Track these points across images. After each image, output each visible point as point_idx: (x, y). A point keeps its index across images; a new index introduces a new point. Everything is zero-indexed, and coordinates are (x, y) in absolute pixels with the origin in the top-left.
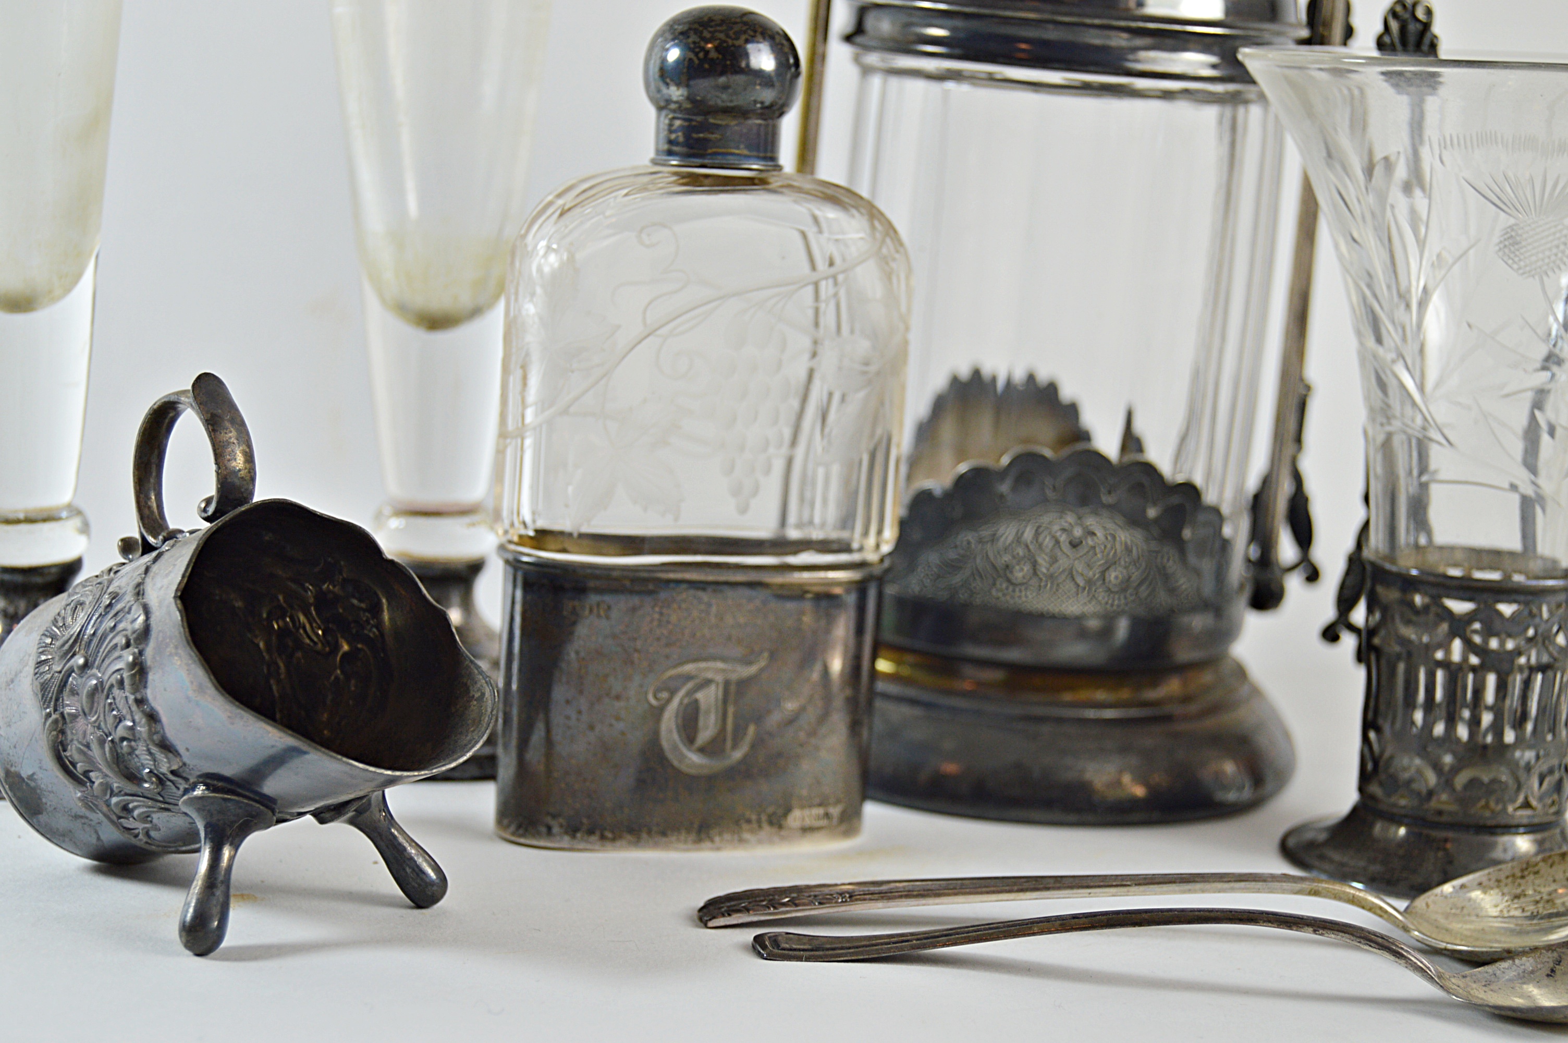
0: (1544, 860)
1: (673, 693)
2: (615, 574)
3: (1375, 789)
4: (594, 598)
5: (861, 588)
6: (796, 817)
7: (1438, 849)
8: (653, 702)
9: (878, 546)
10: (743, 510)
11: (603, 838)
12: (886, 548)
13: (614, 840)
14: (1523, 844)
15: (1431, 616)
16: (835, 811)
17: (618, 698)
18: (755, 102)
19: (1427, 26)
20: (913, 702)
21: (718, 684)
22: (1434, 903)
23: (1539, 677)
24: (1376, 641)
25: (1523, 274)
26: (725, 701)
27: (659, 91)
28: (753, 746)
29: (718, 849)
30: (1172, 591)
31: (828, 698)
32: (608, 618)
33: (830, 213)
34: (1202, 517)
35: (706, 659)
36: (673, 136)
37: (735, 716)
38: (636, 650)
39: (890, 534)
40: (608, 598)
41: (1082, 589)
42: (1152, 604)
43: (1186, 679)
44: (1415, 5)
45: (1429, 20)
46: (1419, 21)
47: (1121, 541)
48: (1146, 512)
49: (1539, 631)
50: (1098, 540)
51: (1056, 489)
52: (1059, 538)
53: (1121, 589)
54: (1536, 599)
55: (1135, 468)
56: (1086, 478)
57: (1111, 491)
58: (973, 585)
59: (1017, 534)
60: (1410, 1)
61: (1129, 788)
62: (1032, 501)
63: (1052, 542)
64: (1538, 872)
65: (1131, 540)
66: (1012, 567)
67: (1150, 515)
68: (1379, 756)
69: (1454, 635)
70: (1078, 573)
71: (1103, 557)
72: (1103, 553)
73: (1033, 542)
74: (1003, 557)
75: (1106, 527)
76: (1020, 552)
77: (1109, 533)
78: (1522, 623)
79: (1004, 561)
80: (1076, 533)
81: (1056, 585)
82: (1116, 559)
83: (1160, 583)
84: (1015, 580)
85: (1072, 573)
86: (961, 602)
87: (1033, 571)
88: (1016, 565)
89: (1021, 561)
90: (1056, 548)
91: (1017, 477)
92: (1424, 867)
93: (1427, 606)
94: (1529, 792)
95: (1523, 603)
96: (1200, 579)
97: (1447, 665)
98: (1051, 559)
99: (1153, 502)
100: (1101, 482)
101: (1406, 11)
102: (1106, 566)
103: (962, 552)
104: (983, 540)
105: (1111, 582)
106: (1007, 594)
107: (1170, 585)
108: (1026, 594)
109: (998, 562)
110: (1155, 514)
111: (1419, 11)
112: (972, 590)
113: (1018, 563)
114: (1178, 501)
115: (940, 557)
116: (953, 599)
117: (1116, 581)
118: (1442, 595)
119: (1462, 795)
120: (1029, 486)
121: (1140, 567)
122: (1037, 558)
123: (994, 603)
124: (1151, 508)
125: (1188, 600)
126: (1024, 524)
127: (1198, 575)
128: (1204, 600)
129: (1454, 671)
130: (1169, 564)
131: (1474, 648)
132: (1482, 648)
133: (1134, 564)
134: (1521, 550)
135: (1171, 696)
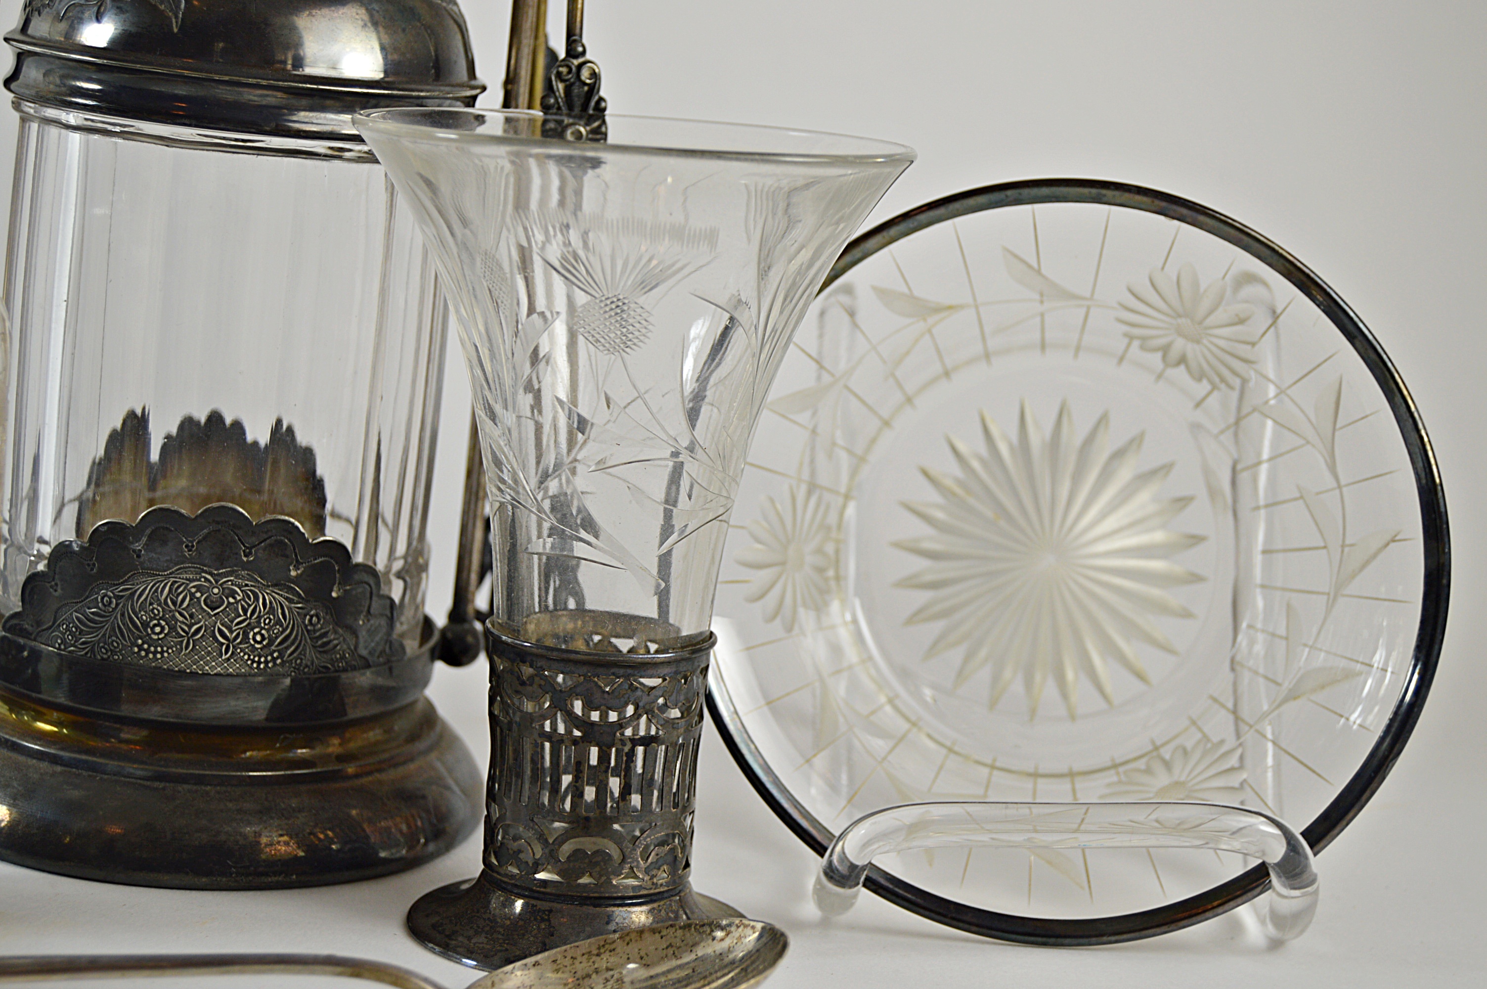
3: (493, 859)
7: (543, 920)
15: (535, 686)
19: (594, 88)
20: (54, 760)
23: (640, 750)
30: (324, 649)
34: (357, 577)
41: (224, 647)
42: (301, 662)
43: (348, 735)
44: (580, 67)
45: (595, 83)
46: (585, 84)
47: (264, 599)
48: (290, 571)
49: (641, 704)
50: (238, 598)
51: (193, 546)
52: (198, 595)
53: (264, 646)
54: (636, 672)
55: (273, 525)
56: (224, 536)
57: (250, 549)
58: (113, 641)
59: (156, 591)
60: (576, 62)
61: (268, 850)
62: (168, 558)
63: (191, 599)
64: (614, 950)
65: (274, 598)
66: (152, 624)
67: (293, 573)
68: (495, 824)
69: (555, 707)
70: (220, 630)
71: (245, 614)
72: (245, 611)
73: (172, 600)
74: (143, 613)
75: (247, 585)
76: (159, 608)
77: (250, 590)
78: (623, 696)
79: (144, 618)
80: (216, 591)
81: (197, 643)
82: (259, 617)
83: (309, 640)
84: (155, 637)
85: (214, 631)
86: (103, 659)
87: (172, 628)
88: (155, 622)
89: (161, 618)
90: (195, 605)
91: (151, 533)
92: (526, 937)
93: (531, 677)
94: (635, 864)
95: (622, 676)
96: (357, 637)
97: (549, 737)
98: (191, 616)
99: (297, 561)
100: (240, 540)
101: (570, 72)
102: (249, 624)
103: (103, 608)
104: (122, 596)
105: (254, 639)
106: (147, 651)
107: (320, 642)
108: (167, 651)
109: (138, 618)
110: (299, 572)
111: (585, 74)
112: (113, 645)
113: (158, 620)
114: (323, 559)
115: (82, 611)
116: (95, 656)
117: (258, 638)
118: (544, 667)
119: (566, 866)
120: (164, 543)
121: (285, 625)
122: (177, 614)
123: (135, 660)
124: (295, 566)
125: (343, 657)
126: (162, 581)
127: (354, 633)
128: (364, 658)
129: (556, 743)
130: (318, 622)
131: (575, 721)
132: (584, 720)
133: (279, 623)
134: (655, 616)
135: (330, 755)
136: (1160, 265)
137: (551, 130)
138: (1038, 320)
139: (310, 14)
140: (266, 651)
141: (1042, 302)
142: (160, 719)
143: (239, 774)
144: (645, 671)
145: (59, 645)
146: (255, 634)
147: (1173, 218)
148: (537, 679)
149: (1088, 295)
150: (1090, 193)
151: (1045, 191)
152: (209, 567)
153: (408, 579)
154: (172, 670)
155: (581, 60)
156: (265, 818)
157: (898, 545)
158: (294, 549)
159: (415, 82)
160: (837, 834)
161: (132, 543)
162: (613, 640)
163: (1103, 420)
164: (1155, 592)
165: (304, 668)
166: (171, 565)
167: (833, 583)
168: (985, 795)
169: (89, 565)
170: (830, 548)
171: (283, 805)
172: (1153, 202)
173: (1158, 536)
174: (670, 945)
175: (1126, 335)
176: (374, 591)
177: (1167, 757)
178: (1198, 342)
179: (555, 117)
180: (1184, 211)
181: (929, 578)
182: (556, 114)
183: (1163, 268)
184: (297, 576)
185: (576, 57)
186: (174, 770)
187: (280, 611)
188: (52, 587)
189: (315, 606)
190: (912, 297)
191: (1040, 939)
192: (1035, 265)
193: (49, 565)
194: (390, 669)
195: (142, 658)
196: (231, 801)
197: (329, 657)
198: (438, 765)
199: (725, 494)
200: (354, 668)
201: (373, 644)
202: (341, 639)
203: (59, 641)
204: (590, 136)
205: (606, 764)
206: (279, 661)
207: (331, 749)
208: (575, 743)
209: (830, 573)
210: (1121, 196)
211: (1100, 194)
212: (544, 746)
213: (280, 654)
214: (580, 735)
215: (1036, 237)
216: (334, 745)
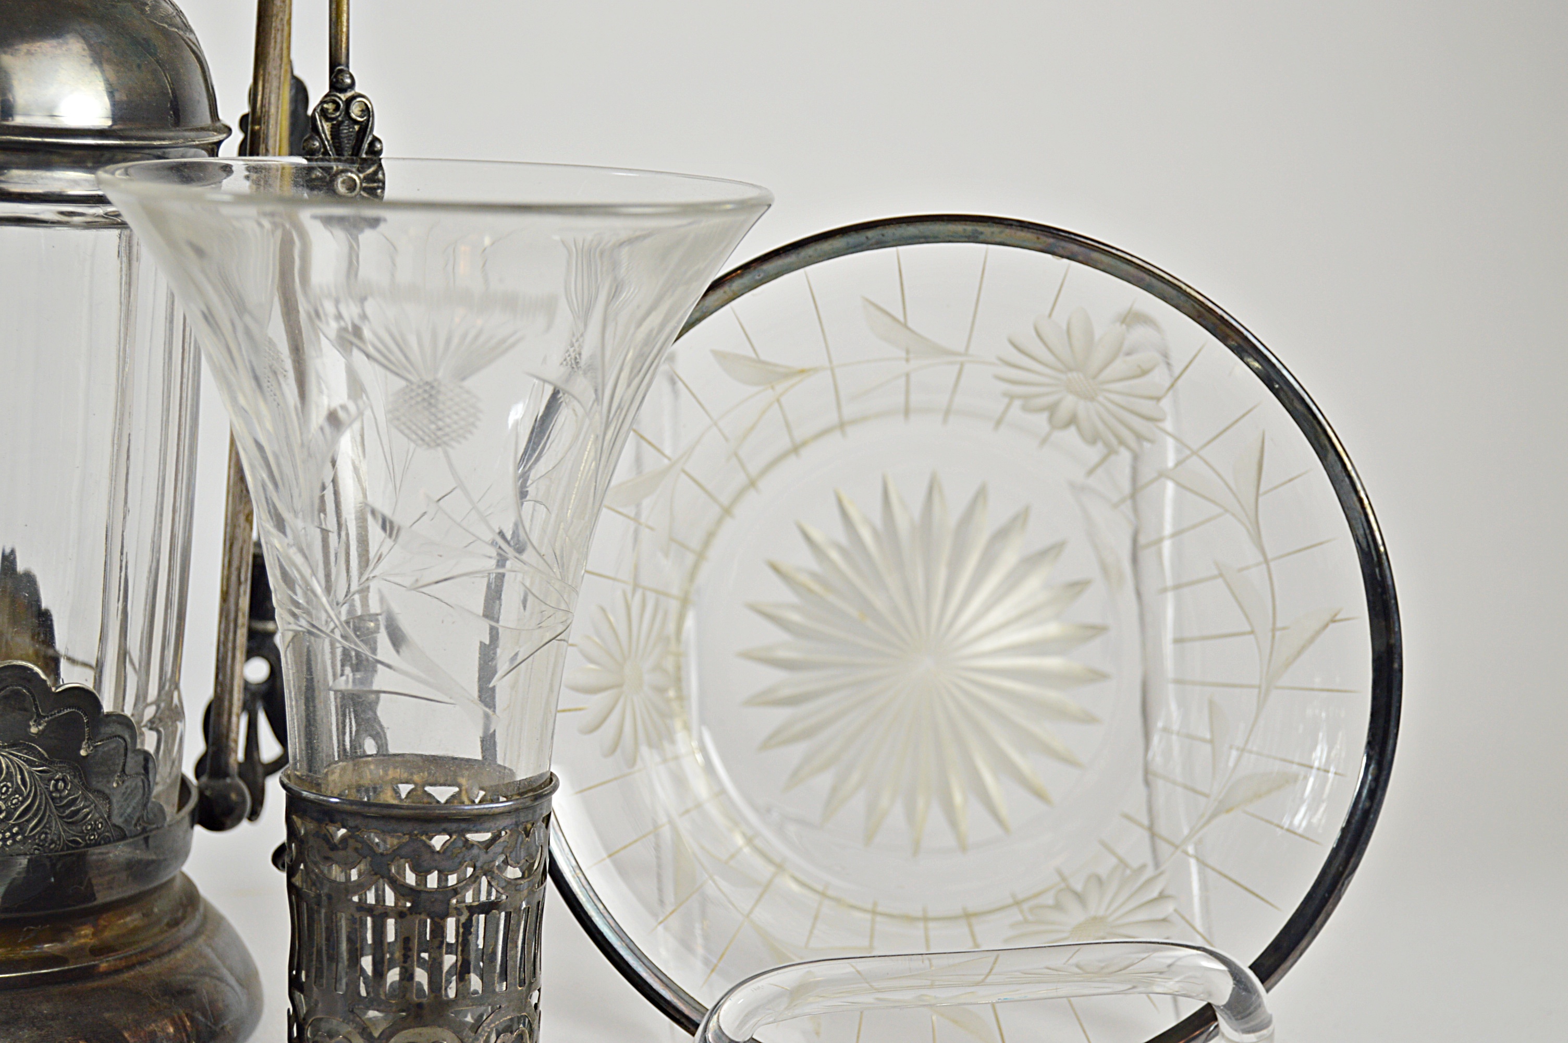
15: (350, 850)
19: (365, 128)
23: (482, 917)
30: (72, 820)
34: (107, 730)
42: (46, 837)
43: (102, 922)
44: (349, 102)
45: (368, 120)
46: (356, 122)
48: (30, 727)
49: (478, 864)
53: (2, 820)
54: (471, 826)
55: (8, 672)
60: (344, 97)
65: (11, 761)
67: (34, 730)
68: (304, 1019)
69: (376, 874)
78: (456, 856)
83: (54, 810)
93: (344, 839)
95: (455, 832)
96: (110, 803)
97: (370, 910)
99: (38, 715)
101: (337, 108)
107: (67, 812)
110: (41, 728)
111: (355, 111)
114: (69, 710)
118: (360, 826)
121: (25, 794)
124: (35, 721)
125: (95, 829)
127: (107, 798)
128: (119, 827)
129: (380, 914)
130: (65, 787)
131: (401, 890)
132: (411, 888)
133: (17, 791)
134: (480, 757)
135: (81, 948)
136: (1047, 313)
137: (317, 178)
138: (902, 381)
139: (29, 53)
140: (4, 826)
141: (907, 360)
144: (481, 824)
147: (1062, 256)
148: (351, 842)
149: (962, 349)
150: (965, 230)
151: (911, 230)
153: (161, 729)
155: (349, 94)
156: (13, 1030)
157: (748, 655)
158: (35, 700)
159: (155, 128)
160: (710, 1007)
162: (427, 789)
163: (981, 494)
164: (1052, 695)
165: (50, 844)
167: (675, 706)
168: (871, 947)
170: (669, 664)
171: (33, 1013)
172: (1038, 238)
173: (1052, 629)
175: (1005, 394)
176: (129, 746)
177: (1079, 887)
178: (1092, 399)
179: (320, 164)
180: (1075, 248)
181: (786, 692)
182: (322, 160)
183: (1050, 315)
184: (40, 734)
185: (343, 90)
187: (19, 777)
189: (60, 767)
190: (760, 361)
192: (901, 318)
194: (146, 840)
197: (79, 828)
198: (208, 951)
199: (563, 606)
200: (108, 841)
201: (129, 810)
202: (92, 806)
204: (364, 185)
205: (440, 939)
206: (19, 837)
207: (83, 941)
208: (400, 915)
209: (671, 693)
210: (1001, 232)
211: (976, 230)
212: (366, 920)
213: (20, 829)
214: (408, 905)
215: (902, 284)
216: (86, 936)
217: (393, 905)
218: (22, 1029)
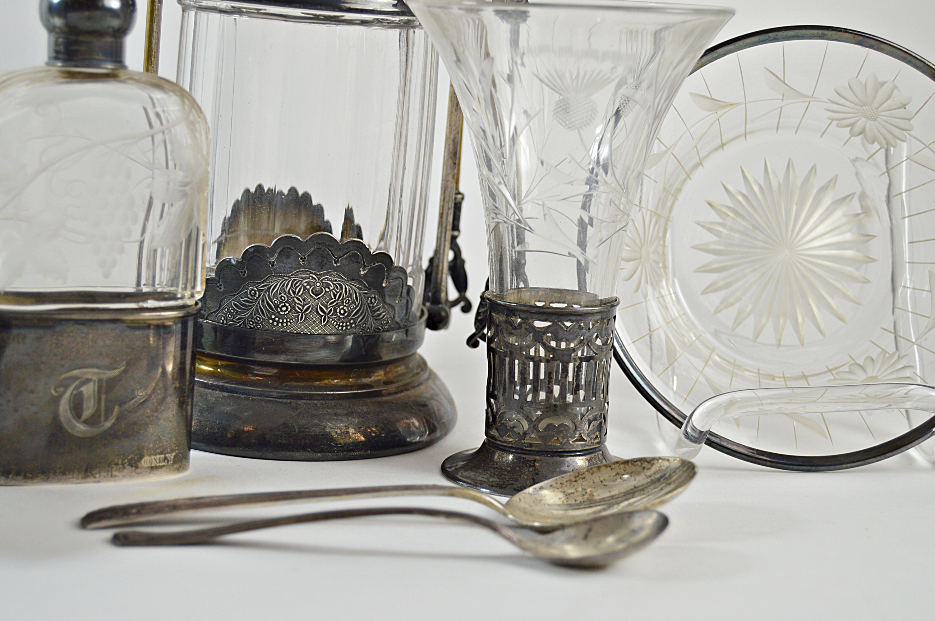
0: (587, 471)
1: (66, 387)
2: (27, 316)
3: (494, 432)
4: (15, 331)
5: (183, 321)
6: (146, 461)
7: (530, 466)
8: (55, 394)
9: (192, 296)
10: (107, 276)
11: (25, 477)
12: (198, 297)
13: (32, 478)
14: (580, 462)
15: (523, 329)
16: (171, 456)
17: (32, 392)
18: (109, 27)
20: (222, 389)
21: (94, 381)
22: (524, 498)
23: (585, 363)
24: (493, 345)
25: (569, 128)
26: (99, 392)
27: (48, 21)
28: (117, 419)
29: (98, 482)
30: (377, 318)
31: (166, 388)
32: (24, 343)
33: (158, 95)
34: (394, 274)
35: (87, 367)
36: (58, 49)
37: (106, 401)
38: (42, 362)
39: (200, 288)
40: (24, 332)
41: (323, 318)
42: (366, 326)
43: (388, 370)
47: (346, 288)
48: (360, 271)
49: (585, 337)
50: (331, 288)
51: (305, 258)
52: (308, 287)
53: (346, 317)
55: (351, 244)
56: (323, 251)
57: (338, 259)
58: (257, 317)
59: (283, 286)
61: (354, 436)
62: (290, 266)
63: (304, 290)
64: (584, 478)
65: (351, 287)
66: (280, 306)
67: (362, 273)
68: (496, 412)
69: (536, 341)
70: (321, 308)
71: (335, 298)
72: (335, 296)
73: (292, 290)
74: (275, 299)
75: (336, 280)
76: (285, 296)
77: (338, 284)
78: (575, 333)
79: (276, 302)
80: (318, 284)
81: (308, 316)
82: (343, 299)
83: (370, 313)
84: (283, 313)
85: (317, 308)
86: (251, 328)
87: (293, 308)
88: (283, 304)
89: (286, 302)
90: (307, 293)
91: (281, 251)
92: (522, 476)
93: (520, 324)
94: (582, 431)
95: (575, 321)
96: (395, 310)
97: (532, 359)
98: (304, 300)
99: (364, 265)
100: (332, 253)
102: (337, 304)
103: (251, 297)
104: (263, 290)
105: (340, 313)
106: (278, 322)
107: (376, 314)
108: (290, 322)
109: (272, 302)
110: (365, 272)
112: (257, 320)
113: (284, 303)
114: (378, 264)
115: (237, 300)
116: (246, 326)
117: (342, 312)
118: (528, 317)
119: (543, 434)
120: (288, 257)
121: (357, 304)
122: (296, 299)
123: (271, 328)
124: (363, 268)
125: (387, 323)
126: (287, 280)
127: (393, 308)
128: (398, 323)
129: (537, 362)
130: (375, 302)
131: (548, 348)
132: (553, 348)
133: (354, 302)
134: (577, 289)
135: (379, 381)
136: (856, 76)
138: (778, 111)
140: (346, 319)
141: (782, 100)
142: (286, 362)
143: (332, 393)
145: (223, 321)
146: (340, 309)
147: (866, 47)
148: (524, 325)
149: (811, 95)
150: (820, 33)
151: (791, 33)
152: (314, 270)
153: (414, 277)
154: (293, 333)
157: (695, 247)
158: (363, 258)
161: (269, 258)
162: (551, 304)
163: (813, 168)
165: (367, 329)
166: (292, 270)
167: (663, 271)
169: (242, 272)
170: (660, 251)
171: (359, 410)
172: (854, 37)
173: (848, 236)
174: (618, 474)
175: (829, 119)
176: (403, 283)
177: (861, 363)
178: (875, 120)
180: (873, 42)
181: (715, 266)
184: (364, 275)
186: (295, 392)
187: (354, 295)
188: (218, 287)
189: (373, 292)
190: (712, 98)
191: (806, 468)
192: (782, 79)
193: (216, 274)
194: (407, 331)
195: (275, 326)
196: (329, 409)
197: (380, 322)
198: (434, 386)
200: (392, 329)
201: (402, 315)
202: (387, 312)
203: (223, 319)
205: (566, 373)
206: (353, 325)
207: (379, 378)
208: (548, 361)
209: (661, 265)
210: (836, 34)
211: (823, 33)
212: (529, 364)
213: (354, 321)
214: (551, 356)
215: (784, 61)
216: (381, 375)
217: (543, 356)
218: (354, 418)
